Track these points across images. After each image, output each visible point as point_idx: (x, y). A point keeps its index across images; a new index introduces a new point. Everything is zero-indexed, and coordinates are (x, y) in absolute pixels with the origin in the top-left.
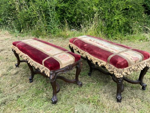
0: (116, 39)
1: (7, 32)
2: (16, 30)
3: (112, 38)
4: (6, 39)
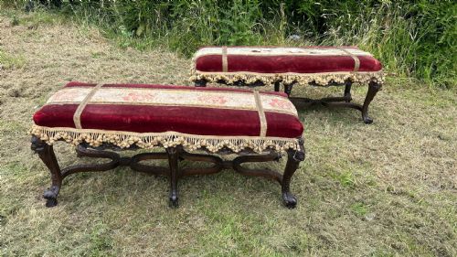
0: (447, 84)
1: (95, 30)
2: (123, 29)
3: (435, 81)
4: (95, 55)
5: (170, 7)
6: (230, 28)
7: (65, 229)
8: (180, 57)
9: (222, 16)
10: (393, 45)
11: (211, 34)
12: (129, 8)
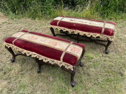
2: (11, 13)
3: (108, 18)
4: (3, 23)
5: (25, 3)
6: (46, 8)
7: (9, 91)
8: (32, 20)
9: (43, 5)
10: (95, 8)
11: (40, 11)
12: (11, 5)
